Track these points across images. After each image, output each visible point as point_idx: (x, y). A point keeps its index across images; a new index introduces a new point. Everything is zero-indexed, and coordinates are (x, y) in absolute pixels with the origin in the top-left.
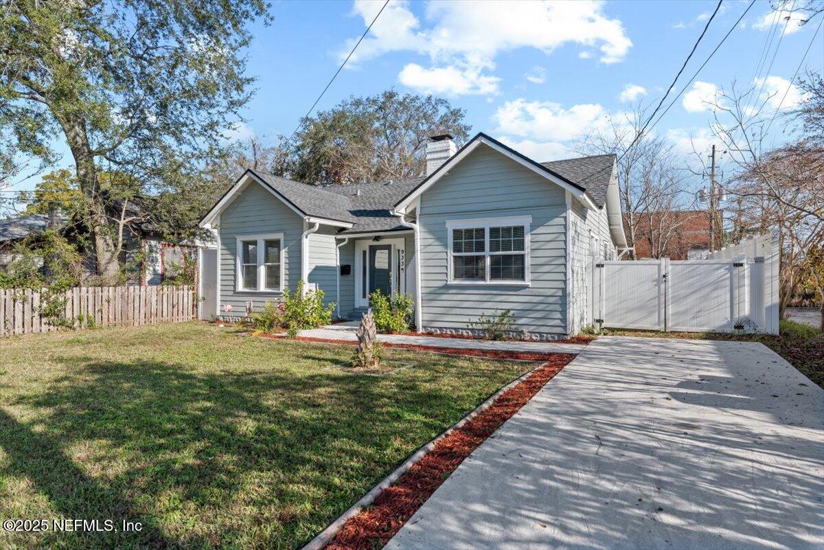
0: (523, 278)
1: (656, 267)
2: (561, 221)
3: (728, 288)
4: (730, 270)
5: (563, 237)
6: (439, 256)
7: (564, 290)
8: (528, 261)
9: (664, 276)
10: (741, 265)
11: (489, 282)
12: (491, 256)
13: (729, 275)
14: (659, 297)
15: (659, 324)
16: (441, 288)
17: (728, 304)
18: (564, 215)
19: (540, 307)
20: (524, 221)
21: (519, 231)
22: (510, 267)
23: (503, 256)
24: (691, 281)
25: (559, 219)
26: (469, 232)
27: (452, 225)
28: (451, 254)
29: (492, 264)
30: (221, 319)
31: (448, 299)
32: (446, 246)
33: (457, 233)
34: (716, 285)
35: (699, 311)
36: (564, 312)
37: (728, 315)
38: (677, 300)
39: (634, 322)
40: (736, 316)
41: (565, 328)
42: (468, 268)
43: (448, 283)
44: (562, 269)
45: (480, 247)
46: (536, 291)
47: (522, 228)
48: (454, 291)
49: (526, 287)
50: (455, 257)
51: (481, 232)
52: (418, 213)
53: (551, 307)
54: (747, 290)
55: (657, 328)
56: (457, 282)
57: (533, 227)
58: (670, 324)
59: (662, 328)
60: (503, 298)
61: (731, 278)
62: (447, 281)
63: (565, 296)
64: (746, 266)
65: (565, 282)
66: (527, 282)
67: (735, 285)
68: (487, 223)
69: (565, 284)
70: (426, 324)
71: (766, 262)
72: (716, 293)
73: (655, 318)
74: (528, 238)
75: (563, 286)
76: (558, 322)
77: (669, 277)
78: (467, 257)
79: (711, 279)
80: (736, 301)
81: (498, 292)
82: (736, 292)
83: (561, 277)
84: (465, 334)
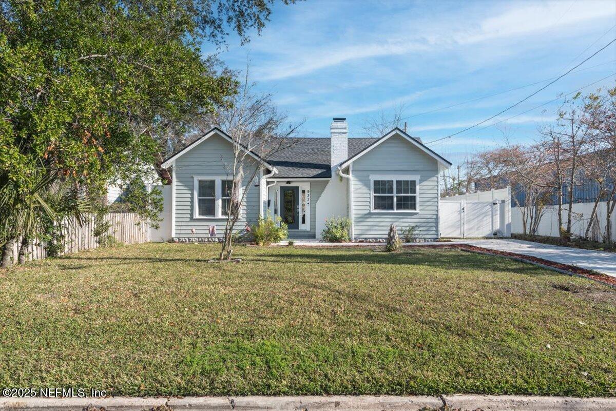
0: (415, 209)
1: (459, 204)
2: (436, 179)
3: (491, 216)
4: (492, 206)
5: (436, 188)
6: (365, 195)
7: (437, 215)
8: (418, 200)
9: (463, 209)
10: (496, 204)
11: (396, 211)
12: (397, 196)
13: (491, 209)
14: (460, 220)
15: (460, 234)
16: (366, 215)
17: (491, 223)
18: (437, 176)
19: (424, 224)
20: (416, 178)
21: (413, 183)
22: (408, 203)
23: (404, 196)
24: (475, 211)
25: (434, 178)
26: (383, 183)
27: (373, 178)
28: (373, 194)
29: (397, 201)
30: (177, 240)
31: (371, 221)
32: (370, 189)
33: (376, 183)
34: (485, 214)
35: (479, 227)
36: (437, 227)
37: (491, 229)
38: (469, 221)
39: (449, 234)
40: (494, 229)
41: (437, 235)
42: (383, 203)
43: (371, 211)
44: (436, 204)
45: (391, 191)
46: (422, 216)
47: (414, 182)
48: (375, 216)
49: (418, 214)
50: (375, 196)
51: (391, 182)
52: (351, 169)
53: (430, 224)
54: (498, 216)
55: (460, 237)
56: (377, 211)
57: (421, 181)
58: (465, 235)
59: (462, 236)
60: (404, 220)
61: (492, 210)
62: (370, 210)
63: (437, 218)
64: (498, 204)
65: (437, 211)
66: (418, 211)
67: (494, 214)
68: (394, 178)
69: (438, 212)
70: (356, 236)
71: (506, 203)
72: (485, 219)
73: (458, 232)
74: (418, 187)
75: (436, 213)
76: (434, 232)
77: (465, 210)
78: (382, 197)
79: (484, 211)
80: (494, 221)
81: (401, 217)
82: (494, 217)
83: (436, 208)
84: (381, 241)
